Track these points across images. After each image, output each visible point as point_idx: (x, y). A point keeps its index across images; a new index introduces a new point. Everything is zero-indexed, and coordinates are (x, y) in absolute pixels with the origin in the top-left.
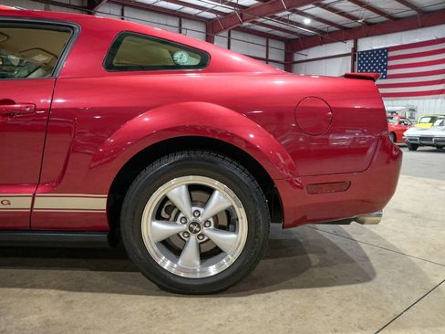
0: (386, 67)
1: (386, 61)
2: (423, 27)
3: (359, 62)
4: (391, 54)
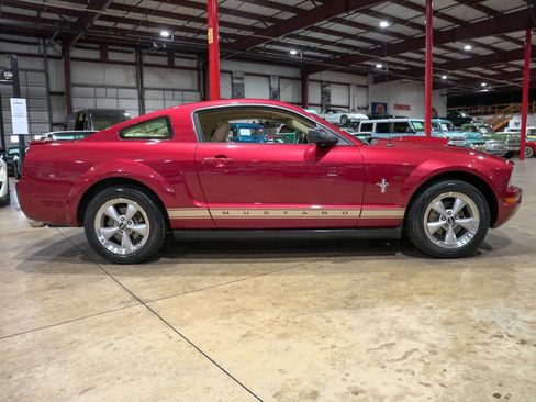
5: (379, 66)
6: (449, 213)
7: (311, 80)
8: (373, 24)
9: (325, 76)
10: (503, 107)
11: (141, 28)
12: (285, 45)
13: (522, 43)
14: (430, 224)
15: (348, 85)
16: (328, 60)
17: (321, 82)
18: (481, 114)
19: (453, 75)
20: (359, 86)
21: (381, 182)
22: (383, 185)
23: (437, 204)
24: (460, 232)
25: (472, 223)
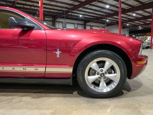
5: (108, 21)
6: (102, 71)
7: (87, 25)
8: (104, 7)
9: (91, 24)
10: (146, 34)
11: (32, 8)
12: (78, 14)
13: (151, 13)
14: (89, 77)
15: (99, 27)
16: (92, 19)
17: (90, 26)
18: (139, 36)
19: (130, 24)
20: (102, 27)
21: (56, 51)
22: (58, 53)
23: (93, 65)
24: (109, 82)
25: (116, 77)
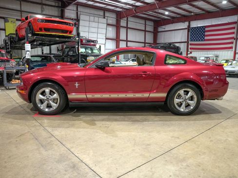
0: (204, 35)
1: (204, 32)
2: (222, 17)
3: (191, 33)
4: (206, 29)
